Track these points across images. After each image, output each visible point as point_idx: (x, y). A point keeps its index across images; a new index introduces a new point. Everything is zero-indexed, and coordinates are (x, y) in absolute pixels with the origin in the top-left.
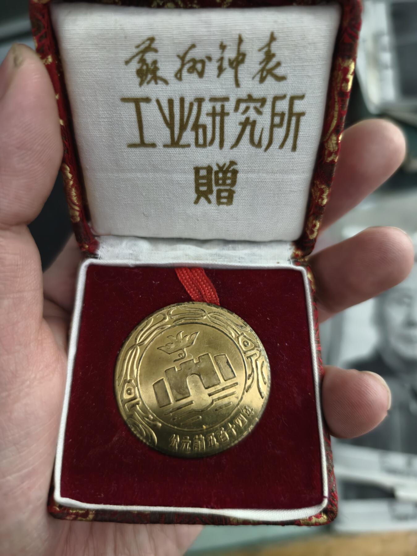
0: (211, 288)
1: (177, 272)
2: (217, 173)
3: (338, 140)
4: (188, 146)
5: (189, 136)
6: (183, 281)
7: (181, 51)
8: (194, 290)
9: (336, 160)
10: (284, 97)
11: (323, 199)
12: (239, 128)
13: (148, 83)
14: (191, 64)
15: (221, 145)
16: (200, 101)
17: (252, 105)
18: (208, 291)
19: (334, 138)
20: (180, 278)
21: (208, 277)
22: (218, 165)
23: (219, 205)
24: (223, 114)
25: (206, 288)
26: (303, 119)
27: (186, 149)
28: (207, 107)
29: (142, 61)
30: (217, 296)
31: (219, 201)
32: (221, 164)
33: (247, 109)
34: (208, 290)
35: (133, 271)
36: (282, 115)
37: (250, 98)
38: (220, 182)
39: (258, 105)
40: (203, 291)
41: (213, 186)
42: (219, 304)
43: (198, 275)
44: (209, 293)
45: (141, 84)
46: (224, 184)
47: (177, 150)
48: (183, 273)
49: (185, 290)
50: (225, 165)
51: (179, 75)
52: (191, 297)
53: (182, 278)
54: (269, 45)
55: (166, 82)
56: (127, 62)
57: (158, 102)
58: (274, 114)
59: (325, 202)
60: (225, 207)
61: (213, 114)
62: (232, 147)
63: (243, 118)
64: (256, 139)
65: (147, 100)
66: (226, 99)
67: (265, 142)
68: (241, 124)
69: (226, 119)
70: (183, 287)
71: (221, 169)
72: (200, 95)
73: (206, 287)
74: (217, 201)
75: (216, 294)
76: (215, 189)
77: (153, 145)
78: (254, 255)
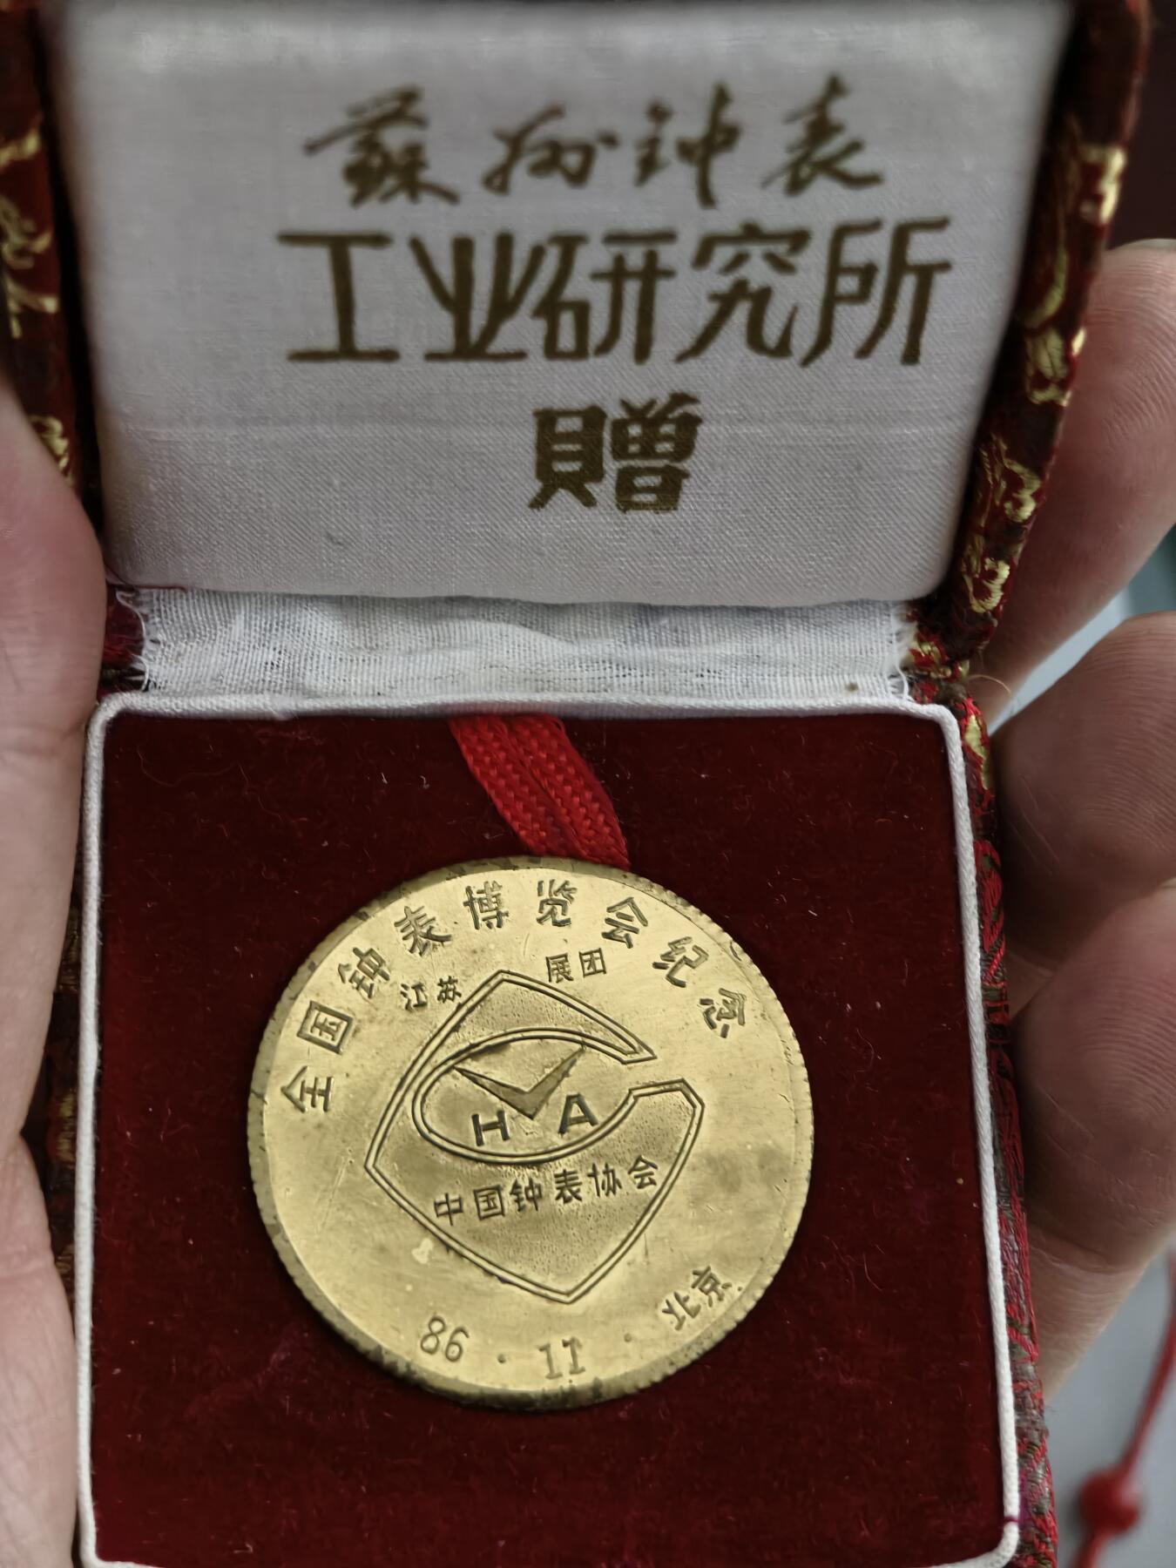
0: (595, 799)
1: (459, 739)
2: (620, 426)
3: (1067, 347)
4: (520, 355)
5: (523, 330)
6: (485, 775)
7: (512, 123)
8: (526, 809)
9: (1065, 403)
10: (874, 226)
11: (1019, 504)
12: (709, 309)
13: (386, 197)
14: (544, 154)
15: (642, 351)
16: (569, 244)
17: (756, 250)
18: (583, 810)
19: (1054, 342)
20: (470, 759)
21: (580, 752)
22: (625, 404)
23: (624, 511)
24: (652, 273)
25: (577, 800)
26: (941, 281)
27: (513, 366)
28: (595, 256)
29: (370, 145)
30: (619, 830)
31: (626, 499)
32: (638, 401)
33: (739, 260)
34: (582, 805)
35: (288, 735)
36: (867, 273)
37: (751, 233)
38: (634, 448)
39: (781, 249)
40: (564, 811)
41: (605, 458)
42: (627, 861)
43: (542, 747)
44: (586, 817)
45: (358, 199)
46: (647, 452)
47: (476, 366)
48: (481, 741)
49: (495, 807)
50: (652, 404)
51: (497, 182)
52: (516, 835)
53: (478, 762)
54: (821, 106)
55: (450, 196)
56: (313, 148)
57: (417, 246)
58: (835, 268)
59: (1028, 510)
60: (648, 516)
61: (617, 275)
62: (682, 357)
63: (724, 284)
64: (772, 333)
65: (378, 240)
66: (668, 237)
67: (803, 340)
68: (714, 297)
69: (663, 287)
70: (486, 799)
71: (636, 414)
72: (569, 226)
73: (574, 793)
74: (617, 499)
75: (615, 821)
76: (611, 466)
77: (389, 355)
78: (756, 660)
